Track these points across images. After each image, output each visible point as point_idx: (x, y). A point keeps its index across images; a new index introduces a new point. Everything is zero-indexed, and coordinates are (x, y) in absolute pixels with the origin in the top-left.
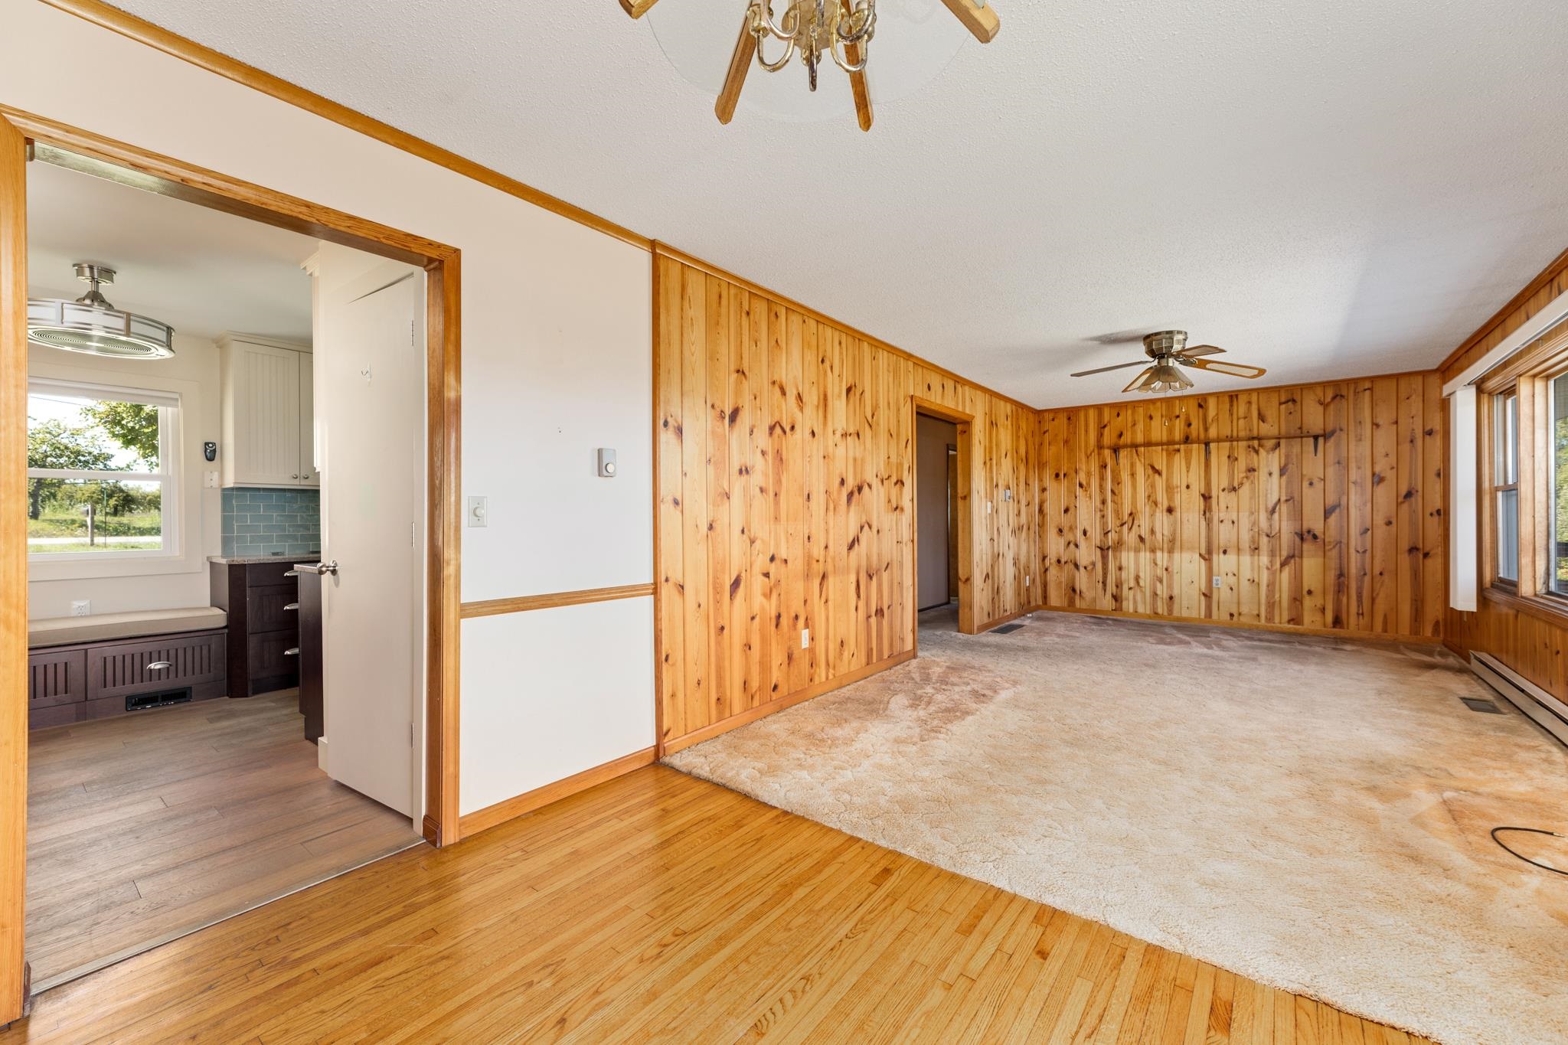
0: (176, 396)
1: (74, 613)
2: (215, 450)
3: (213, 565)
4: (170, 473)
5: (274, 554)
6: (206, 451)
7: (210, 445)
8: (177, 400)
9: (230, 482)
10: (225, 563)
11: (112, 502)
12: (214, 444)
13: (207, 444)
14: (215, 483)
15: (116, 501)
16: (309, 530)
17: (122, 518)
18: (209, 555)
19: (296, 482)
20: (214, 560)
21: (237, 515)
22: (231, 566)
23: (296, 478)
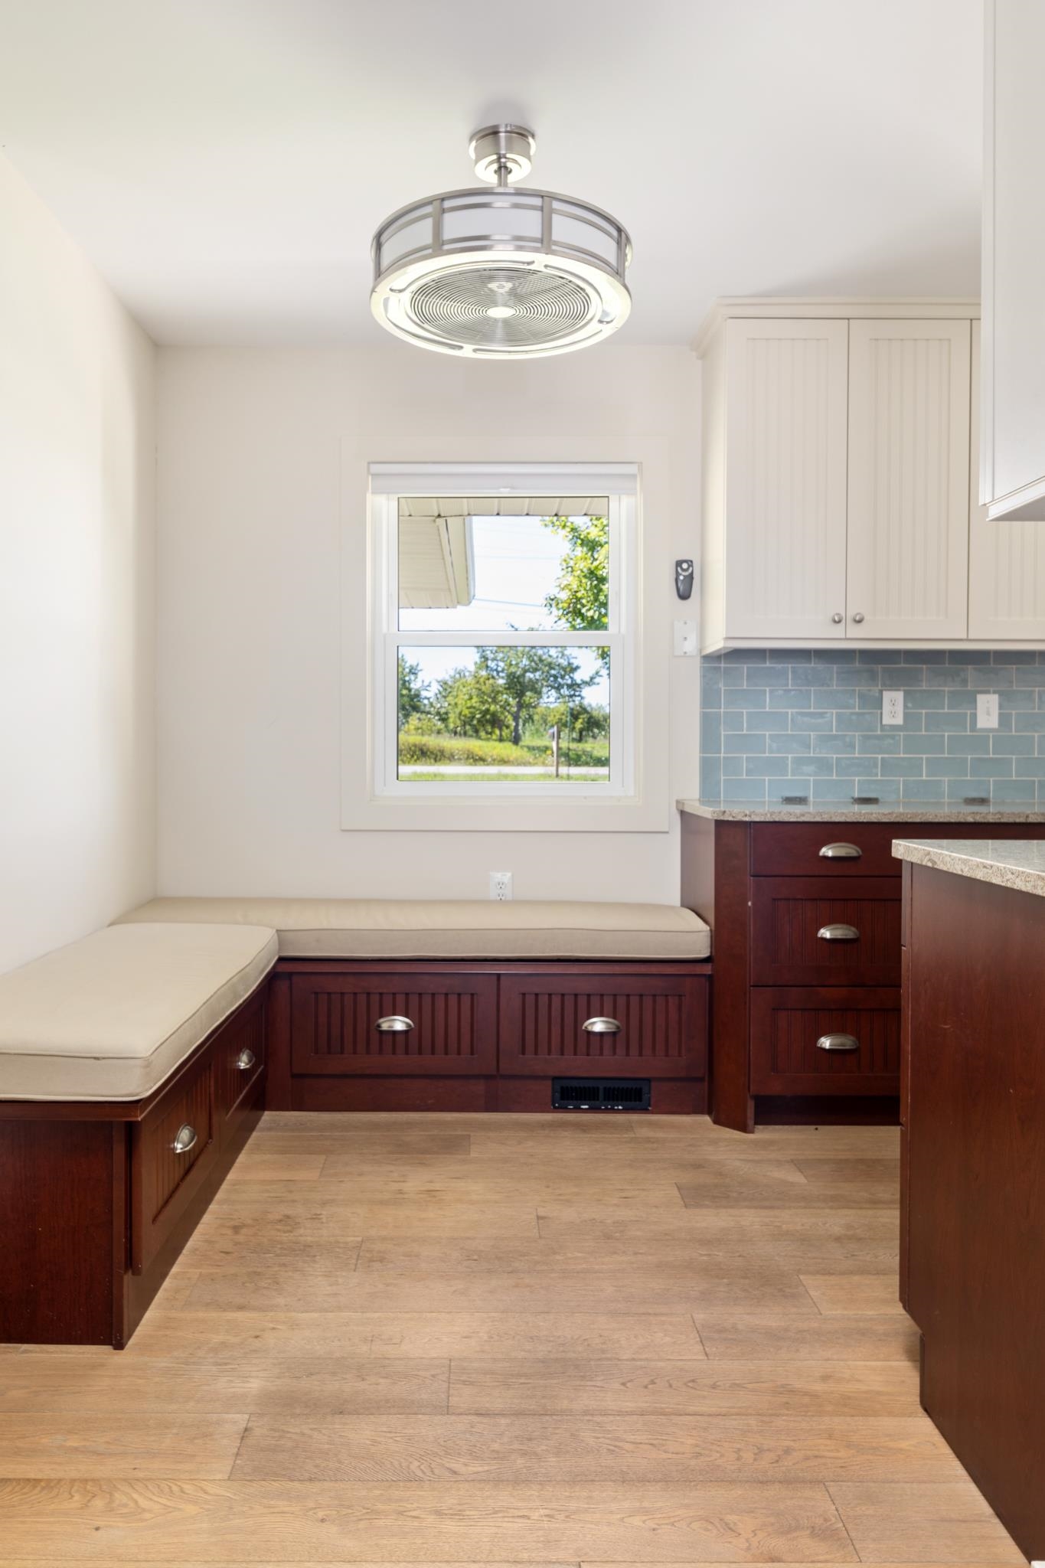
0: (632, 469)
1: (493, 894)
2: (691, 577)
3: (686, 818)
4: (623, 630)
5: (789, 800)
6: (677, 580)
7: (685, 566)
8: (634, 476)
9: (716, 643)
10: (709, 816)
11: (578, 725)
12: (690, 563)
13: (679, 564)
14: (690, 646)
15: (582, 723)
16: (852, 746)
17: (586, 745)
18: (680, 797)
19: (838, 631)
20: (687, 809)
21: (724, 712)
22: (720, 825)
23: (840, 622)
